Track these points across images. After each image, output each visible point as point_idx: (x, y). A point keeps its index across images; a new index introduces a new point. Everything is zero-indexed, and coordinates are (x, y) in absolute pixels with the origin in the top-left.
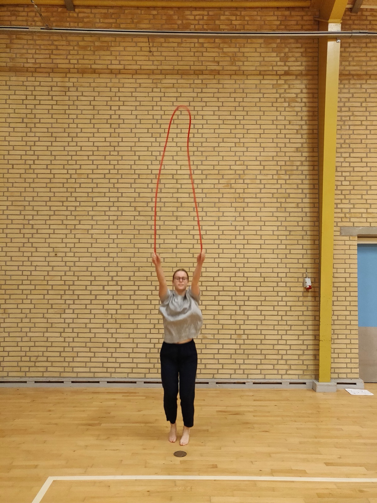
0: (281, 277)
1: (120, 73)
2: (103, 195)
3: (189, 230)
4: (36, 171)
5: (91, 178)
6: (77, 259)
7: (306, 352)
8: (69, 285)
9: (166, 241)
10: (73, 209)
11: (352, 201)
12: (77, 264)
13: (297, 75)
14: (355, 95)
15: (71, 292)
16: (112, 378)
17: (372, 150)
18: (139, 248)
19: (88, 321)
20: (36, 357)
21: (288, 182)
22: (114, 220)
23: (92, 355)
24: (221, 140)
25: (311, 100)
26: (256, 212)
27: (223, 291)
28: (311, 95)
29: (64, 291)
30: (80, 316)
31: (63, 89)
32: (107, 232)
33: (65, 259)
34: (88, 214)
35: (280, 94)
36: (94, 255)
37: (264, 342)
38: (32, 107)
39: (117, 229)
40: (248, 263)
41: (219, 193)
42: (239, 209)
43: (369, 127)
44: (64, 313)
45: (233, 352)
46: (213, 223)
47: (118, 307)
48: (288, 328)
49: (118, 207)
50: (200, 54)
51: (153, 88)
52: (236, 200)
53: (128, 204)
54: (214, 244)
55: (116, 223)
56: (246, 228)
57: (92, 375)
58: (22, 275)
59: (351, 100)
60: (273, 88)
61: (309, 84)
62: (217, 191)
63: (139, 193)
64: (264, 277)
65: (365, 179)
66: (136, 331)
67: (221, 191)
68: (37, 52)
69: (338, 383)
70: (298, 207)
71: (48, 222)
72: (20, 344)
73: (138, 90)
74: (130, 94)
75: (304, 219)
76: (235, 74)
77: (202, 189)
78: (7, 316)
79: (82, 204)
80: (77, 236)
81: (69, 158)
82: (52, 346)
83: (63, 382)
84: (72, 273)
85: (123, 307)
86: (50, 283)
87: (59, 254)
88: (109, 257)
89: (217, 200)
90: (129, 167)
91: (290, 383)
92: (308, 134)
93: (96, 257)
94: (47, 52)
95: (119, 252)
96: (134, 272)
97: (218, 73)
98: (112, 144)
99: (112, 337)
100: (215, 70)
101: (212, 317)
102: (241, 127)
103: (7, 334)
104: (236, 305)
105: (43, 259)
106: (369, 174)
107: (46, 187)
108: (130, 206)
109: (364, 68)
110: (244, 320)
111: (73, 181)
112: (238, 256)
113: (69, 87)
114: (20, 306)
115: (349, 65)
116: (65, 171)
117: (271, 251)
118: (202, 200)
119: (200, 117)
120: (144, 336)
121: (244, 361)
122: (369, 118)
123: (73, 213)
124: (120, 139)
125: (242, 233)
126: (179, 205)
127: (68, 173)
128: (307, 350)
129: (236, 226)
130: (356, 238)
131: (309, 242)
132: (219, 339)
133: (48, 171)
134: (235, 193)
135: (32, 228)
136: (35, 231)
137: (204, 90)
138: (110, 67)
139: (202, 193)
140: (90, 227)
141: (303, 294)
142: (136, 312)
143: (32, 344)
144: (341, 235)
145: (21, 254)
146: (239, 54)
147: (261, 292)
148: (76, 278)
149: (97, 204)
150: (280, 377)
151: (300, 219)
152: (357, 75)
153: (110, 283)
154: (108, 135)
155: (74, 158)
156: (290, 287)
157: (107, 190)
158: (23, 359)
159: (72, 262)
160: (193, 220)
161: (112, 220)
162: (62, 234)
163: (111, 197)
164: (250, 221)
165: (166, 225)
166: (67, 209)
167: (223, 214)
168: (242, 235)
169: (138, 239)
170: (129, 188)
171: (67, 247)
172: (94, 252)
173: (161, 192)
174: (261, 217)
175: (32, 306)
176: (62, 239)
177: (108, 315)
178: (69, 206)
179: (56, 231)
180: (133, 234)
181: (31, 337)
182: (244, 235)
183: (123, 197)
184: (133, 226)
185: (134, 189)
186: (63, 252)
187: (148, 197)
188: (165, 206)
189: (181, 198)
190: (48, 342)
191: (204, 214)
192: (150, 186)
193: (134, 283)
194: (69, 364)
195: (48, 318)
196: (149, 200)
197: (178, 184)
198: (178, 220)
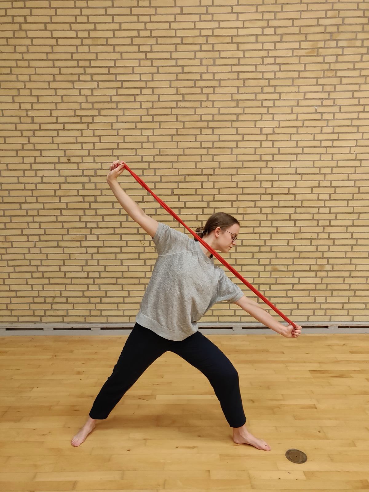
2: (130, 70)
3: (256, 121)
4: (30, 34)
5: (111, 45)
6: (98, 166)
8: (90, 203)
9: (222, 138)
10: (89, 92)
12: (99, 172)
18: (184, 149)
19: (117, 250)
20: (52, 298)
22: (147, 109)
23: (125, 294)
26: (353, 91)
27: (302, 207)
29: (83, 211)
30: (106, 244)
32: (139, 126)
33: (82, 166)
34: (111, 100)
37: (353, 274)
39: (153, 121)
40: (337, 167)
41: (299, 63)
42: (328, 88)
44: (86, 240)
45: (312, 287)
46: (289, 110)
49: (153, 88)
52: (324, 73)
53: (167, 84)
54: (291, 140)
55: (152, 112)
56: (337, 116)
58: (25, 189)
62: (296, 60)
63: (183, 67)
64: (359, 187)
67: (303, 60)
71: (54, 113)
72: (30, 281)
77: (275, 57)
78: (9, 245)
79: (102, 85)
80: (97, 133)
81: (77, 11)
82: (71, 284)
83: (89, 329)
84: (92, 186)
86: (63, 199)
87: (73, 160)
88: (142, 161)
89: (296, 75)
90: (167, 26)
95: (157, 155)
96: (178, 182)
101: (285, 243)
103: (11, 269)
104: (318, 226)
105: (51, 167)
107: (47, 59)
108: (170, 87)
110: (329, 246)
111: (86, 49)
112: (324, 157)
114: (25, 232)
116: (73, 34)
118: (275, 75)
121: (326, 299)
123: (90, 99)
125: (331, 123)
126: (240, 83)
127: (77, 37)
129: (322, 113)
132: (294, 272)
133: (48, 34)
134: (324, 62)
135: (33, 123)
136: (36, 127)
139: (275, 64)
140: (114, 119)
143: (46, 281)
145: (20, 160)
147: (353, 207)
148: (98, 193)
149: (122, 84)
155: (85, 12)
157: (136, 63)
158: (36, 300)
159: (92, 169)
160: (260, 106)
161: (144, 108)
162: (76, 130)
163: (143, 74)
164: (343, 105)
165: (222, 114)
166: (80, 94)
167: (305, 95)
168: (330, 127)
169: (183, 135)
170: (168, 59)
171: (84, 148)
172: (122, 156)
173: (214, 65)
174: (359, 99)
175: (41, 232)
176: (76, 137)
177: (145, 242)
178: (83, 89)
179: (67, 127)
180: (175, 128)
181: (43, 272)
182: (333, 127)
183: (160, 73)
184: (176, 116)
185: (175, 61)
186: (79, 156)
187: (196, 73)
188: (221, 86)
189: (244, 72)
190: (67, 278)
191: (276, 96)
192: (199, 55)
193: (179, 198)
194: (96, 306)
195: (64, 247)
196: (198, 77)
197: (240, 50)
198: (239, 106)
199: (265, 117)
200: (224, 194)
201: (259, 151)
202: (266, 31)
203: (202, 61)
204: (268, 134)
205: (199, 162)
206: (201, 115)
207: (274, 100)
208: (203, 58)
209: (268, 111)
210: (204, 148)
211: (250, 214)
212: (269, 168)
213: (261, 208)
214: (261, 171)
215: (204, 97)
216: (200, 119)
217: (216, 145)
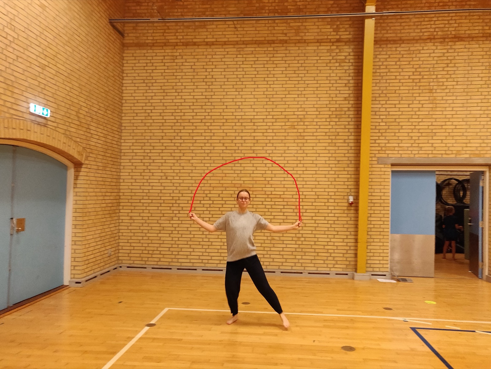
0: (331, 195)
1: (213, 45)
2: (200, 134)
4: (153, 118)
5: (191, 122)
6: (182, 181)
7: (349, 252)
8: (176, 200)
9: (246, 169)
10: (179, 145)
11: (387, 138)
12: (182, 185)
13: (346, 42)
14: (391, 56)
15: (177, 205)
16: (206, 267)
17: (404, 98)
18: (226, 173)
21: (338, 123)
22: (208, 153)
23: (192, 250)
24: (287, 93)
25: (357, 61)
26: (313, 146)
27: (287, 205)
28: (357, 57)
29: (172, 204)
30: (183, 222)
31: (172, 58)
32: (203, 161)
33: (173, 181)
34: (190, 148)
35: (333, 56)
38: (150, 71)
39: (210, 160)
40: (306, 184)
41: (285, 132)
42: (300, 145)
43: (402, 81)
44: (172, 220)
45: (294, 250)
46: (280, 155)
47: (211, 216)
49: (211, 143)
50: (272, 28)
51: (237, 55)
52: (298, 137)
53: (218, 141)
56: (305, 158)
57: (191, 264)
58: (143, 192)
59: (388, 60)
60: (327, 52)
61: (355, 48)
62: (283, 131)
63: (226, 133)
64: (318, 195)
65: (397, 120)
68: (155, 31)
69: (372, 275)
70: (345, 143)
71: (161, 154)
72: (141, 241)
73: (226, 56)
74: (220, 60)
75: (350, 151)
76: (299, 43)
77: (273, 129)
78: (132, 221)
79: (185, 141)
80: (182, 165)
81: (176, 108)
82: (163, 244)
83: (171, 269)
85: (214, 216)
87: (169, 178)
89: (283, 138)
90: (219, 114)
91: (337, 274)
92: (354, 87)
94: (162, 31)
96: (222, 191)
97: (286, 42)
98: (208, 97)
100: (283, 40)
102: (303, 82)
105: (157, 181)
106: (401, 117)
107: (160, 129)
108: (220, 143)
109: (399, 35)
111: (179, 124)
113: (176, 56)
114: (141, 214)
115: (387, 33)
116: (173, 118)
117: (323, 176)
118: (273, 137)
119: (272, 76)
121: (302, 257)
122: (402, 74)
123: (179, 148)
124: (212, 94)
125: (302, 162)
127: (175, 119)
128: (350, 250)
129: (297, 157)
130: (390, 166)
131: (353, 169)
132: (283, 240)
133: (161, 118)
134: (297, 132)
135: (150, 159)
136: (152, 161)
137: (275, 55)
138: (206, 40)
139: (273, 132)
140: (191, 158)
141: (347, 208)
143: (150, 242)
144: (378, 164)
145: (142, 177)
146: (302, 27)
149: (196, 141)
150: (328, 269)
151: (346, 152)
152: (394, 41)
153: (205, 198)
154: (204, 90)
155: (180, 108)
156: (338, 203)
157: (203, 131)
158: (144, 252)
159: (178, 183)
161: (206, 153)
162: (171, 163)
163: (206, 136)
164: (308, 153)
166: (174, 145)
167: (288, 148)
168: (302, 164)
170: (219, 129)
171: (174, 172)
172: (194, 176)
173: (242, 132)
174: (316, 150)
175: (150, 215)
176: (171, 166)
178: (176, 143)
181: (149, 237)
183: (215, 136)
184: (222, 157)
185: (222, 130)
186: (172, 176)
187: (233, 136)
188: (245, 142)
189: (257, 136)
190: (161, 240)
192: (235, 127)
193: (222, 199)
194: (175, 256)
195: (161, 223)
196: (234, 138)
197: (255, 126)
201: (264, 175)
202: (268, 117)
203: (236, 131)
205: (233, 180)
207: (272, 150)
208: (237, 129)
210: (236, 173)
212: (270, 184)
213: (265, 205)
215: (236, 148)
217: (243, 172)
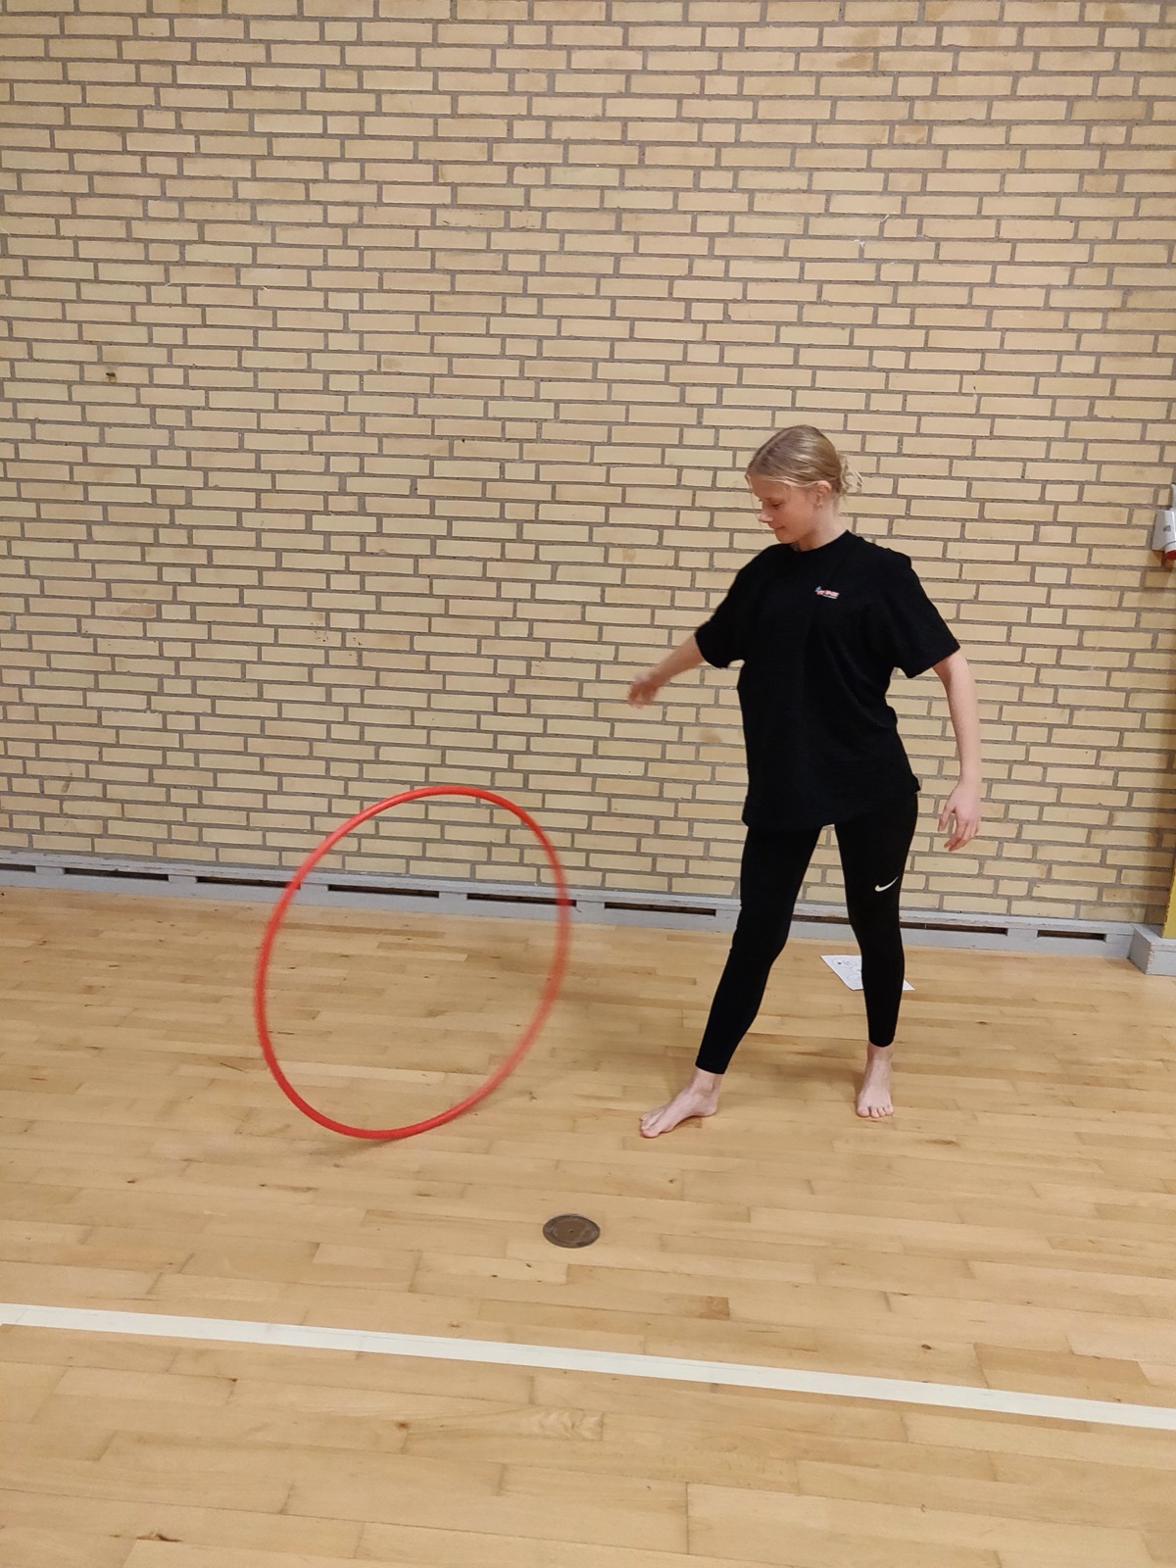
0: (1057, 504)
3: (672, 279)
6: (198, 398)
8: (172, 508)
9: (569, 328)
10: (169, 166)
12: (200, 418)
15: (181, 537)
16: (350, 872)
18: (450, 356)
19: (249, 654)
21: (1153, 38)
22: (345, 227)
23: (270, 783)
26: (981, 195)
30: (218, 633)
32: (320, 279)
33: (150, 396)
36: (265, 380)
39: (360, 268)
40: (918, 434)
41: (817, 96)
42: (903, 182)
44: (159, 619)
46: (775, 248)
47: (368, 603)
48: (1061, 717)
49: (362, 162)
53: (405, 150)
54: (777, 343)
55: (357, 238)
56: (926, 272)
63: (455, 96)
64: (983, 502)
66: (439, 701)
67: (829, 86)
71: (69, 228)
77: (742, 75)
79: (209, 144)
80: (195, 296)
82: (117, 745)
83: (165, 877)
84: (180, 458)
85: (388, 604)
86: (95, 494)
87: (123, 375)
88: (326, 391)
89: (804, 134)
93: (276, 392)
95: (371, 372)
96: (432, 459)
99: (346, 722)
108: (415, 160)
111: (162, 27)
112: (878, 402)
117: (1025, 385)
118: (738, 131)
120: (470, 721)
123: (175, 189)
125: (905, 295)
126: (629, 155)
128: (1129, 808)
129: (879, 262)
134: (894, 97)
135: (5, 254)
136: (16, 267)
139: (740, 96)
140: (243, 255)
141: (1143, 579)
142: (439, 625)
143: (46, 732)
148: (195, 479)
149: (270, 145)
150: (1000, 905)
153: (336, 504)
156: (1090, 547)
159: (177, 407)
160: (689, 232)
161: (336, 226)
162: (132, 283)
163: (332, 113)
164: (947, 239)
165: (570, 253)
166: (143, 169)
167: (828, 201)
168: (902, 306)
169: (448, 313)
170: (410, 69)
171: (155, 342)
172: (268, 370)
173: (551, 93)
174: (999, 219)
175: (32, 587)
176: (133, 305)
177: (329, 633)
178: (152, 154)
179: (107, 272)
180: (428, 293)
181: (37, 706)
182: (913, 307)
183: (385, 115)
184: (429, 253)
185: (430, 76)
186: (140, 365)
187: (493, 117)
188: (570, 162)
189: (642, 120)
190: (104, 727)
191: (738, 201)
193: (432, 507)
194: (185, 814)
195: (95, 637)
197: (632, 49)
198: (624, 229)
199: (702, 267)
200: (568, 503)
201: (678, 374)
203: (514, 79)
204: (708, 322)
205: (494, 398)
206: (506, 253)
207: (732, 214)
208: (518, 71)
209: (711, 248)
210: (512, 357)
211: (643, 566)
212: (707, 427)
213: (677, 549)
214: (681, 436)
215: (515, 197)
216: (503, 268)
